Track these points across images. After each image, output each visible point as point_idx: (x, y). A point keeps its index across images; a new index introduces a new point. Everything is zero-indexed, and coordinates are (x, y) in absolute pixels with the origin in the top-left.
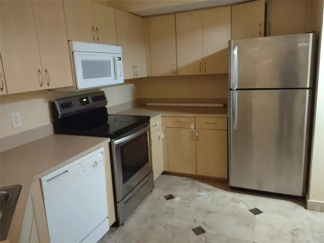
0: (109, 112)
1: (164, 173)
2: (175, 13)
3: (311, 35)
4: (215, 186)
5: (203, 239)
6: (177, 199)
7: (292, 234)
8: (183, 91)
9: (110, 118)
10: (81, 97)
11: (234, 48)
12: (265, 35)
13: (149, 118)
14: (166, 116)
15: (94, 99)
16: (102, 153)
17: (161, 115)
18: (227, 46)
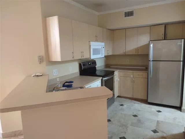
0: (97, 69)
1: (118, 97)
2: (126, 29)
3: (183, 40)
4: (141, 102)
5: (137, 118)
6: (125, 106)
7: (174, 119)
8: (127, 61)
9: (97, 71)
10: (89, 62)
11: (151, 44)
12: (165, 39)
13: (114, 71)
14: (120, 72)
15: (92, 63)
16: (100, 82)
17: (118, 71)
18: (148, 43)
